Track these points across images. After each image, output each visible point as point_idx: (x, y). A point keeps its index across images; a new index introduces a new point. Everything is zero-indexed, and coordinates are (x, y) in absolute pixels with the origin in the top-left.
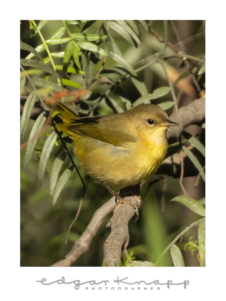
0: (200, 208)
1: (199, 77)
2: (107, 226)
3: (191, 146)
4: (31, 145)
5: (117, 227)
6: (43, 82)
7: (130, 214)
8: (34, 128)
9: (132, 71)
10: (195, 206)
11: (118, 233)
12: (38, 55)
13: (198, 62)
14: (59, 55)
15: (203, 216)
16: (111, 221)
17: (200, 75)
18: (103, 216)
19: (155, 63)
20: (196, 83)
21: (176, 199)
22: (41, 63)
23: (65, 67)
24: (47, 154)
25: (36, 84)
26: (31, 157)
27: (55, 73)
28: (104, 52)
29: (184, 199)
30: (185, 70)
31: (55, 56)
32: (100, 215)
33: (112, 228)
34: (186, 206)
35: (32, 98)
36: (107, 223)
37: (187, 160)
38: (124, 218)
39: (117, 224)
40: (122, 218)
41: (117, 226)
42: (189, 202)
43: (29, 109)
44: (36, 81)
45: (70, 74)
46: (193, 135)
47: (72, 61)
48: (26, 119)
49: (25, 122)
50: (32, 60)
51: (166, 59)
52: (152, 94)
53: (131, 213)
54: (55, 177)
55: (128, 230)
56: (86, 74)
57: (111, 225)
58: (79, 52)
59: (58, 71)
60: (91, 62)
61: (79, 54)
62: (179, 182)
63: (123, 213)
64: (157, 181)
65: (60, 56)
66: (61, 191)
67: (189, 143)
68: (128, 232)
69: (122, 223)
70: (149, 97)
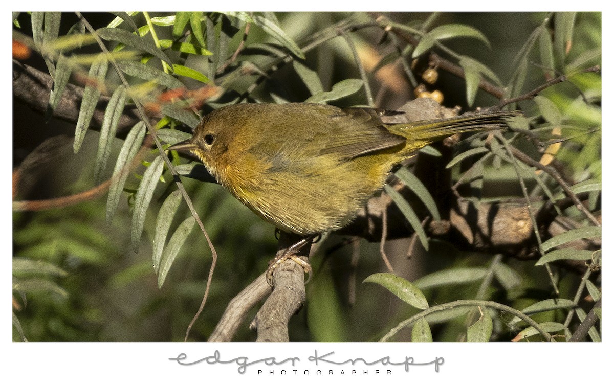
0: (415, 294)
1: (415, 61)
2: (250, 327)
3: (400, 184)
4: (118, 181)
5: (268, 328)
6: (139, 68)
7: (291, 305)
8: (124, 151)
9: (296, 51)
10: (407, 291)
11: (270, 338)
12: (129, 21)
13: (414, 34)
14: (165, 22)
15: (420, 308)
16: (257, 319)
17: (416, 58)
18: (244, 310)
19: (335, 37)
20: (409, 73)
21: (374, 278)
22: (135, 35)
23: (177, 44)
24: (146, 197)
25: (127, 72)
26: (118, 202)
27: (159, 52)
28: (246, 17)
29: (387, 279)
30: (390, 49)
31: (159, 23)
32: (238, 308)
33: (259, 330)
34: (390, 290)
35: (120, 97)
36: (250, 322)
37: (392, 209)
38: (280, 313)
39: (268, 322)
40: (277, 312)
41: (269, 326)
42: (396, 284)
43: (115, 116)
44: (127, 67)
45: (185, 55)
46: (404, 165)
47: (189, 32)
48: (109, 135)
49: (108, 141)
50: (118, 30)
51: (355, 29)
52: (331, 92)
53: (293, 304)
54: (161, 238)
55: (287, 334)
56: (213, 56)
57: (257, 324)
58: (201, 17)
59: (164, 50)
60: (223, 34)
61: (202, 20)
62: (379, 248)
63: (278, 304)
64: (340, 246)
65: (167, 23)
66: (173, 264)
67: (397, 179)
68: (288, 337)
69: (278, 321)
70: (325, 98)
